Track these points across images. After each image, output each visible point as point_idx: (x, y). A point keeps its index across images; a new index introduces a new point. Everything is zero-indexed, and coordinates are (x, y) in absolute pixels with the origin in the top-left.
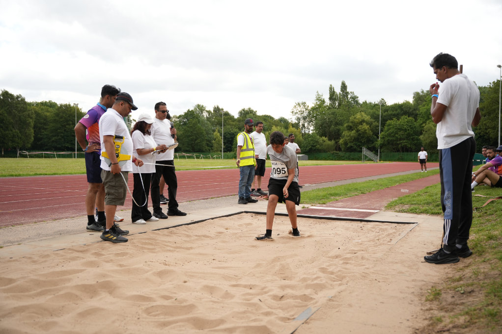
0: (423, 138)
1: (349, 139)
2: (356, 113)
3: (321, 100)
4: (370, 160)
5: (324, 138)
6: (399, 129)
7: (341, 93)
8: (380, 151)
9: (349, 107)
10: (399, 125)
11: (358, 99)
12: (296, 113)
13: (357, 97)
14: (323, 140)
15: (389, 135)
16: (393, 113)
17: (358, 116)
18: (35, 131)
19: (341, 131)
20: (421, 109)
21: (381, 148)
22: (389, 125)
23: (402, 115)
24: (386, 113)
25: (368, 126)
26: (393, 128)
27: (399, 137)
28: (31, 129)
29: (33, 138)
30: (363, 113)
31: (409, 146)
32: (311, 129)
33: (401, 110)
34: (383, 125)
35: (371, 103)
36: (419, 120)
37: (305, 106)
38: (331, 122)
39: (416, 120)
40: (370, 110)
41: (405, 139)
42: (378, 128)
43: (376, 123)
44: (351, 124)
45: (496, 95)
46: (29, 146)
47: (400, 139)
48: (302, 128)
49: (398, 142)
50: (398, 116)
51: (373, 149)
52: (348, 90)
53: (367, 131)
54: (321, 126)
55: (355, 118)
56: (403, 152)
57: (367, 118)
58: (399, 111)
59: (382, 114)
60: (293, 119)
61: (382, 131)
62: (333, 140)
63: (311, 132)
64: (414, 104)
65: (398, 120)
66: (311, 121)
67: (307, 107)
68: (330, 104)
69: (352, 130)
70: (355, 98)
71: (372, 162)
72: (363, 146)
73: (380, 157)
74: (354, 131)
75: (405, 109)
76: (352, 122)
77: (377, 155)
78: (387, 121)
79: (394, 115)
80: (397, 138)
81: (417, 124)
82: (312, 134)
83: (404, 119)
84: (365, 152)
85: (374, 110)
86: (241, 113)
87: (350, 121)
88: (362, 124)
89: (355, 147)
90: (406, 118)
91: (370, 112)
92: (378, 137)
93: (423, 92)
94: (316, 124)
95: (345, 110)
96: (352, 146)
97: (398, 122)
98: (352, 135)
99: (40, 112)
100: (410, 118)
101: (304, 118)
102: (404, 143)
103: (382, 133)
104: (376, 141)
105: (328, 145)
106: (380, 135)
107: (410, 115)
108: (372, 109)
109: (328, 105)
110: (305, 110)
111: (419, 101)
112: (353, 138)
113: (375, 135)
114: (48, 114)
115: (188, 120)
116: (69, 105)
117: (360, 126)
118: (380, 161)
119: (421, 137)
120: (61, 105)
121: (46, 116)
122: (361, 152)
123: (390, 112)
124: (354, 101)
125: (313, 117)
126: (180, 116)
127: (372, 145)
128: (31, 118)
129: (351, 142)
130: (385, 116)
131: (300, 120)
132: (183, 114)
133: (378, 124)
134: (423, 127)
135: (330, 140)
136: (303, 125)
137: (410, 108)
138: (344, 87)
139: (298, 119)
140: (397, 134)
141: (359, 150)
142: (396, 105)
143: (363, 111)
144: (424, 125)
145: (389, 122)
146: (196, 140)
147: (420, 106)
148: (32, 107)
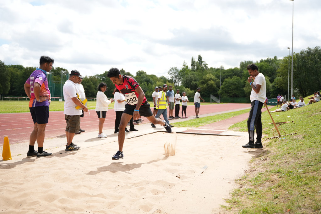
0: (245, 89)
1: (202, 90)
2: (207, 74)
3: (186, 66)
4: (215, 102)
5: (188, 89)
6: (231, 84)
7: (198, 62)
8: (221, 96)
9: (203, 71)
10: (232, 81)
11: (208, 66)
12: (171, 74)
13: (207, 65)
14: (187, 90)
15: (226, 87)
16: (228, 74)
17: (208, 76)
18: (11, 84)
19: (198, 85)
20: (244, 72)
21: (221, 95)
22: (226, 81)
23: (234, 76)
24: (224, 74)
25: (214, 82)
26: (228, 83)
27: (232, 88)
28: (9, 82)
29: (10, 88)
30: (211, 74)
31: (237, 94)
32: (180, 84)
33: (233, 73)
34: (222, 81)
35: (215, 68)
36: (243, 78)
37: (176, 69)
38: (192, 79)
39: (241, 78)
40: (214, 72)
41: (235, 90)
42: (219, 83)
43: (218, 80)
44: (203, 80)
45: (287, 64)
46: (7, 93)
47: (232, 90)
48: (174, 83)
49: (231, 92)
50: (231, 76)
51: (217, 96)
52: (202, 60)
53: (213, 85)
54: (186, 81)
55: (206, 77)
56: (234, 97)
57: (213, 77)
58: (232, 73)
59: (222, 75)
60: (169, 77)
61: (222, 85)
62: (193, 90)
63: (180, 85)
64: (240, 69)
65: (231, 78)
66: (180, 79)
67: (177, 70)
68: (192, 68)
69: (204, 84)
70: (206, 65)
71: (216, 103)
72: (211, 94)
73: (221, 100)
74: (205, 85)
75: (235, 72)
76: (204, 79)
77: (219, 99)
78: (224, 79)
79: (229, 75)
80: (231, 89)
81: (242, 81)
82: (181, 86)
83: (235, 78)
84: (212, 97)
85: (217, 72)
86: (137, 73)
87: (203, 78)
88: (210, 81)
89: (206, 94)
90: (236, 77)
91: (215, 74)
92: (219, 89)
93: (245, 62)
94: (183, 80)
95: (200, 72)
96: (204, 94)
97: (231, 80)
98: (204, 87)
99: (14, 72)
100: (238, 77)
101: (176, 77)
102: (235, 92)
103: (222, 86)
104: (218, 91)
105: (190, 93)
106: (221, 87)
107: (238, 75)
108: (216, 72)
109: (190, 68)
110: (176, 72)
111: (244, 67)
112: (205, 89)
113: (218, 87)
114: (19, 73)
115: (106, 78)
116: (32, 68)
117: (209, 82)
118: (220, 102)
119: (244, 89)
120: (27, 68)
121: (17, 74)
122: (210, 97)
123: (226, 74)
124: (205, 67)
125: (181, 76)
126: (101, 75)
127: (216, 93)
128: (9, 76)
129: (203, 91)
130: (224, 76)
131: (173, 78)
132: (103, 74)
133: (219, 81)
134: (246, 82)
135: (191, 90)
136: (175, 81)
137: (238, 71)
138: (200, 58)
139: (172, 77)
140: (231, 86)
141: (208, 96)
142: (230, 69)
143: (211, 73)
144: (246, 81)
145: (226, 79)
146: (111, 89)
147: (244, 70)
148: (9, 69)
